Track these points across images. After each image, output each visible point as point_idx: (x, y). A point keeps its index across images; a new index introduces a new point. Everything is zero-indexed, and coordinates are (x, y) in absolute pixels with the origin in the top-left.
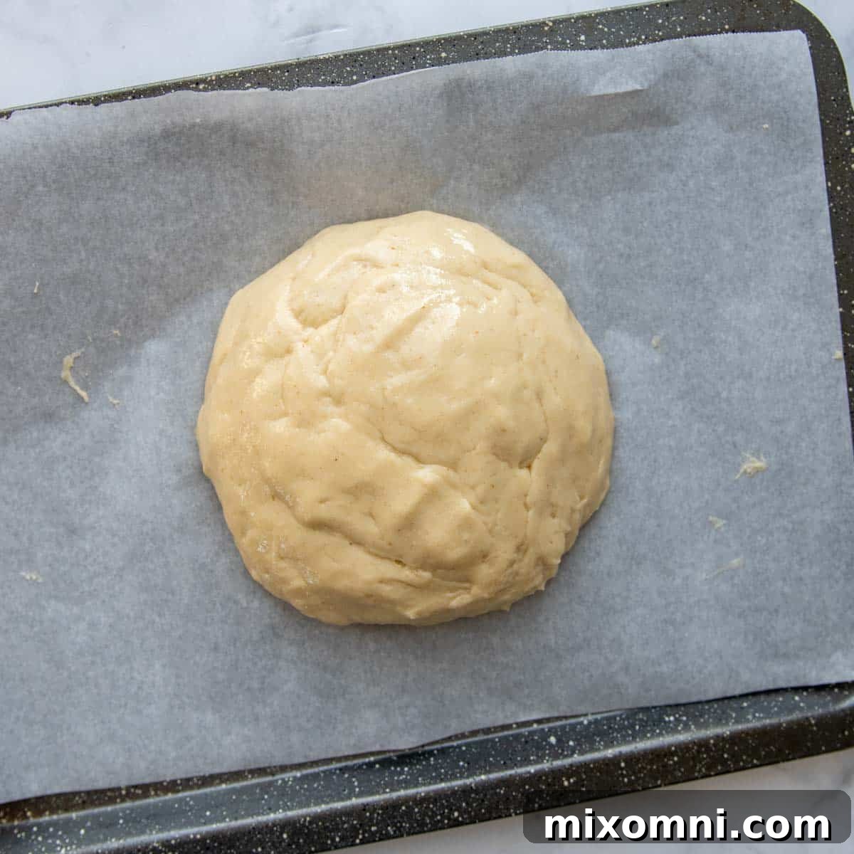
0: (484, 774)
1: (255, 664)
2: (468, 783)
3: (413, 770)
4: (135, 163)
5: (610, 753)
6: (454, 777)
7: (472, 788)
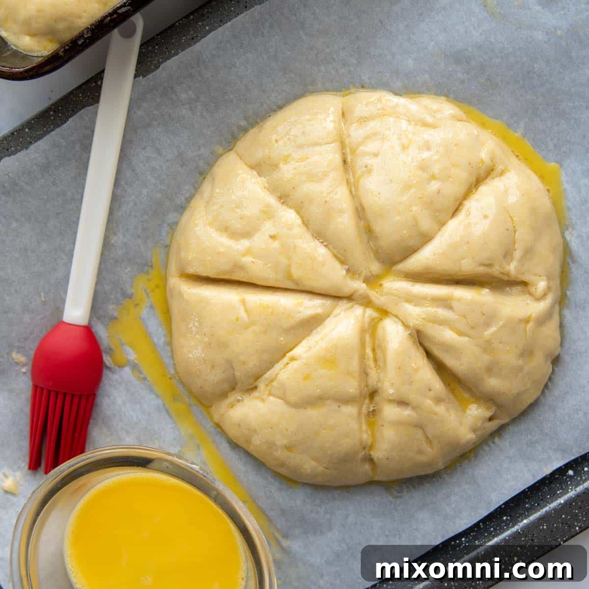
0: (525, 519)
1: (318, 512)
2: (515, 530)
3: (469, 538)
4: (72, 178)
6: (503, 531)
7: (519, 533)
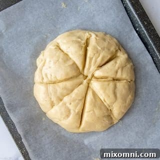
0: (150, 42)
3: (154, 57)
5: (136, 16)
6: (153, 48)
7: (154, 43)
